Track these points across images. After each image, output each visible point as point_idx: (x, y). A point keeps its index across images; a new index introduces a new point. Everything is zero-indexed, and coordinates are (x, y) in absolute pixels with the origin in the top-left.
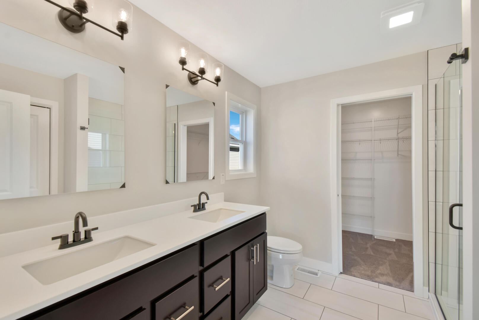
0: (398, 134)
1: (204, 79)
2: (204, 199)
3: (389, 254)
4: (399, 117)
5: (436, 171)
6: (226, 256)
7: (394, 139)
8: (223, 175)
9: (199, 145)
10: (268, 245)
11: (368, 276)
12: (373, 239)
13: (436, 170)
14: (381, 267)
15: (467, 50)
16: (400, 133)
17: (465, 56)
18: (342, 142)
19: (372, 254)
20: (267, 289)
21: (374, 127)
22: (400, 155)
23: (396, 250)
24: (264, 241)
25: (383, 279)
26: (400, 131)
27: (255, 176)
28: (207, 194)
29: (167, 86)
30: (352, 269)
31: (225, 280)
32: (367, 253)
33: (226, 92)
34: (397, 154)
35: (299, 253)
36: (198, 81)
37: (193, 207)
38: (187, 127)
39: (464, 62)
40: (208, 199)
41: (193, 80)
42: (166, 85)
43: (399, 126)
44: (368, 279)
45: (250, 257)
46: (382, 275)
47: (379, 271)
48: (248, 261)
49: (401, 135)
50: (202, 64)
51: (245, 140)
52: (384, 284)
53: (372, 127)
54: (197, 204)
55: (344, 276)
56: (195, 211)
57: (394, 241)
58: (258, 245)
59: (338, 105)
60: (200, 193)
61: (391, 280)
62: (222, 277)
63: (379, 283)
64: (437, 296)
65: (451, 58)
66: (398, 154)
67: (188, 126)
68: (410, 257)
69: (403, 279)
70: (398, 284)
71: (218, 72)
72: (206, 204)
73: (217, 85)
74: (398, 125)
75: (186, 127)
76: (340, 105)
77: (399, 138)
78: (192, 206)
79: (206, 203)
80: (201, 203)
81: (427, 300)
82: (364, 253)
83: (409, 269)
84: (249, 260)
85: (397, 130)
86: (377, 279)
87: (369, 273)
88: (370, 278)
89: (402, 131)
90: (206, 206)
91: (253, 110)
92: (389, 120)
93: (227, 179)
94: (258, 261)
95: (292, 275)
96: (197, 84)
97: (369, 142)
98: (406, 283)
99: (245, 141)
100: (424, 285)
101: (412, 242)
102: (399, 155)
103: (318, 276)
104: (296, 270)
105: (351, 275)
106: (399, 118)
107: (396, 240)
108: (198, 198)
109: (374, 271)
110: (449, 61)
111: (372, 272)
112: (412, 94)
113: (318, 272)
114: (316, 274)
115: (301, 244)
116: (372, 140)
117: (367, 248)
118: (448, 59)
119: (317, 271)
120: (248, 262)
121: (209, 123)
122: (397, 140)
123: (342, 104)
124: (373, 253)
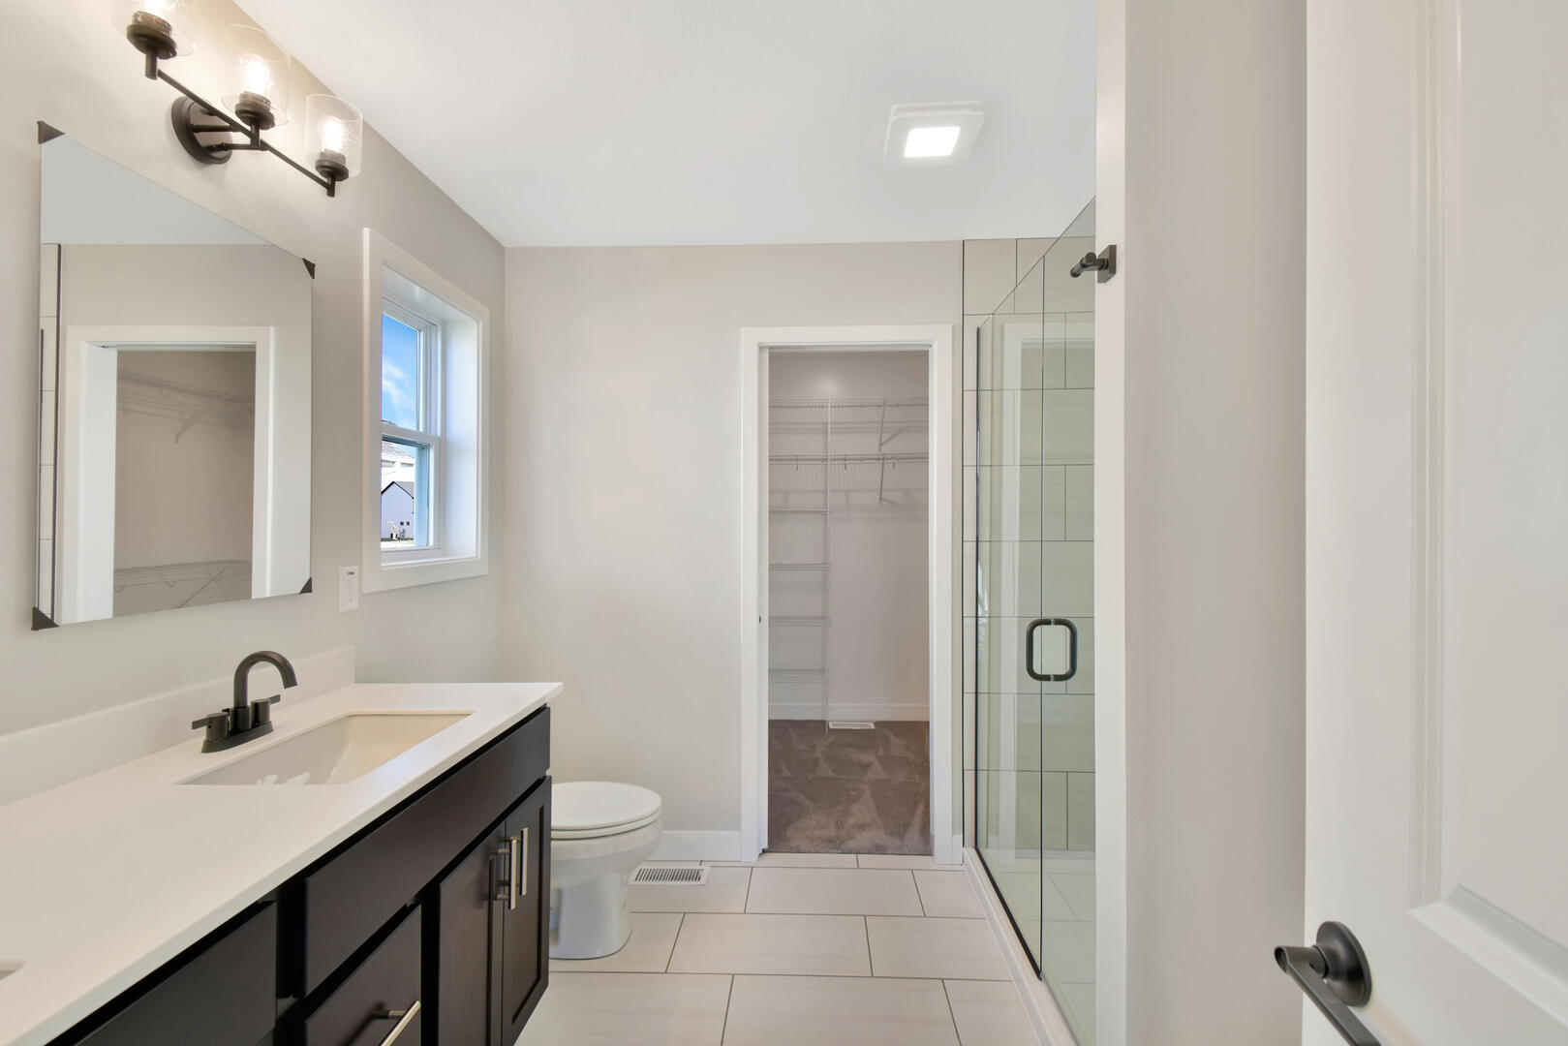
0: (881, 445)
1: (264, 146)
2: (263, 683)
3: (867, 766)
4: (885, 403)
5: (977, 541)
6: (403, 913)
7: (872, 459)
8: (352, 573)
9: (177, 441)
10: (554, 823)
11: (831, 841)
12: (827, 732)
13: (977, 538)
14: (855, 808)
15: (1112, 249)
16: (886, 442)
17: (1105, 264)
18: (770, 460)
19: (831, 774)
20: (546, 985)
21: (832, 423)
22: (887, 501)
23: (881, 752)
24: (542, 810)
25: (864, 838)
26: (885, 437)
27: (485, 571)
28: (284, 660)
29: (47, 133)
30: (790, 832)
31: (401, 1018)
32: (819, 774)
33: (366, 232)
34: (878, 497)
35: (651, 823)
36: (229, 147)
37: (205, 728)
38: (120, 353)
39: (1102, 280)
40: (289, 679)
41: (204, 139)
42: (40, 124)
43: (885, 425)
44: (832, 848)
45: (491, 888)
46: (861, 827)
47: (852, 821)
48: (486, 903)
49: (887, 449)
50: (258, 79)
51: (439, 434)
52: (869, 853)
53: (827, 424)
54: (227, 710)
55: (774, 858)
56: (210, 747)
57: (873, 727)
58: (526, 830)
59: (761, 348)
60: (246, 656)
61: (879, 836)
62: (380, 1006)
63: (858, 853)
64: (983, 851)
65: (1084, 261)
66: (881, 498)
67: (121, 349)
68: (922, 766)
69: (906, 826)
70: (898, 842)
71: (334, 138)
72: (272, 707)
73: (331, 191)
74: (883, 423)
75: (112, 357)
76: (766, 347)
77: (886, 457)
78: (196, 725)
79: (276, 699)
80: (249, 704)
81: (960, 868)
82: (811, 776)
83: (919, 797)
84: (490, 898)
85: (877, 436)
86: (851, 844)
87: (830, 832)
88: (836, 845)
89: (890, 439)
90: (275, 714)
91: (475, 322)
92: (862, 406)
93: (366, 590)
94: (524, 893)
95: (625, 906)
96: (224, 160)
97: (817, 462)
98: (913, 836)
99: (440, 438)
100: (953, 833)
101: (928, 722)
102: (884, 503)
103: (703, 881)
104: (632, 881)
105: (791, 851)
106: (882, 405)
107: (877, 723)
108: (231, 679)
109: (841, 822)
110: (1074, 271)
111: (837, 826)
112: (930, 346)
113: (700, 868)
114: (695, 876)
115: (658, 792)
116: (826, 459)
117: (816, 762)
118: (1075, 263)
119: (696, 866)
120: (484, 911)
121: (254, 347)
122: (881, 461)
123: (770, 348)
124: (832, 770)
